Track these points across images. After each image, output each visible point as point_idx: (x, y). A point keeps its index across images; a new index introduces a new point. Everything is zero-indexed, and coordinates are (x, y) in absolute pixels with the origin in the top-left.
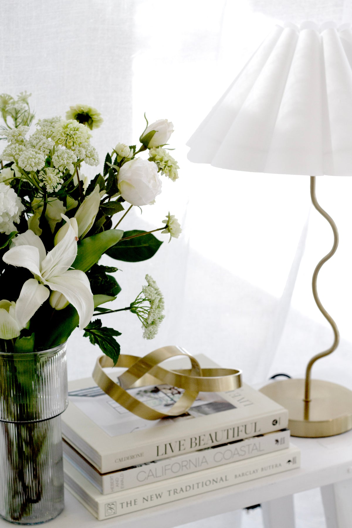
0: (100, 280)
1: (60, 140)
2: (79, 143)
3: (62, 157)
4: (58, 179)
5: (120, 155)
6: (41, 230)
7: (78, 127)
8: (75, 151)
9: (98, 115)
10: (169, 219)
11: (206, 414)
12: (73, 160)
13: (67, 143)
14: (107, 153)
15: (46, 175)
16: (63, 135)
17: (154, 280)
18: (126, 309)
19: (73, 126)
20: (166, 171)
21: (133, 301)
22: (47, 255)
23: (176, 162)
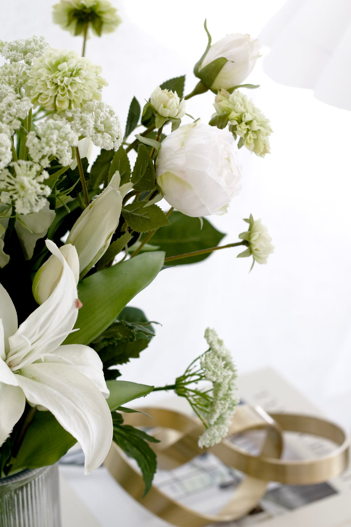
0: (120, 337)
1: (43, 96)
2: (81, 101)
3: (47, 138)
4: (39, 186)
5: (160, 114)
6: (8, 257)
7: (79, 67)
8: (73, 122)
9: (113, 11)
10: (250, 229)
11: (290, 507)
12: (69, 142)
13: (57, 103)
14: (132, 98)
15: (15, 176)
16: (49, 86)
17: (220, 337)
18: (167, 388)
19: (68, 66)
20: (249, 141)
21: (181, 374)
22: (18, 327)
23: (267, 121)
